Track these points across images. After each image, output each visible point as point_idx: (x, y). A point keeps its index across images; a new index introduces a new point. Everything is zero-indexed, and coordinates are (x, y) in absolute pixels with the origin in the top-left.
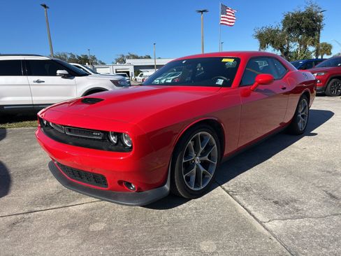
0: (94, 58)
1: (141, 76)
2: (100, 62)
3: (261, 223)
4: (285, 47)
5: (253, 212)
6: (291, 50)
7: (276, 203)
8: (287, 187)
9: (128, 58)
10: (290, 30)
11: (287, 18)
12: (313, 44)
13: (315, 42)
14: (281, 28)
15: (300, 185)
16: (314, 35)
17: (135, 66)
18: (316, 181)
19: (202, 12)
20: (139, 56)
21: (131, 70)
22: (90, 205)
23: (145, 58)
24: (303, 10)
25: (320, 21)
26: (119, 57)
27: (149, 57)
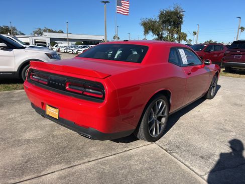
0: (14, 29)
1: (56, 46)
2: (20, 32)
3: (201, 176)
4: (160, 33)
5: (191, 167)
6: (164, 36)
7: (202, 157)
8: (203, 144)
9: (45, 31)
10: (163, 22)
11: (162, 14)
12: (177, 33)
13: (178, 32)
14: (158, 20)
15: (210, 141)
16: (178, 27)
17: (51, 38)
18: (218, 137)
19: (105, 2)
20: (54, 30)
21: (48, 41)
22: (61, 172)
23: (59, 32)
24: (172, 10)
25: (181, 18)
26: (37, 30)
27: (62, 32)
